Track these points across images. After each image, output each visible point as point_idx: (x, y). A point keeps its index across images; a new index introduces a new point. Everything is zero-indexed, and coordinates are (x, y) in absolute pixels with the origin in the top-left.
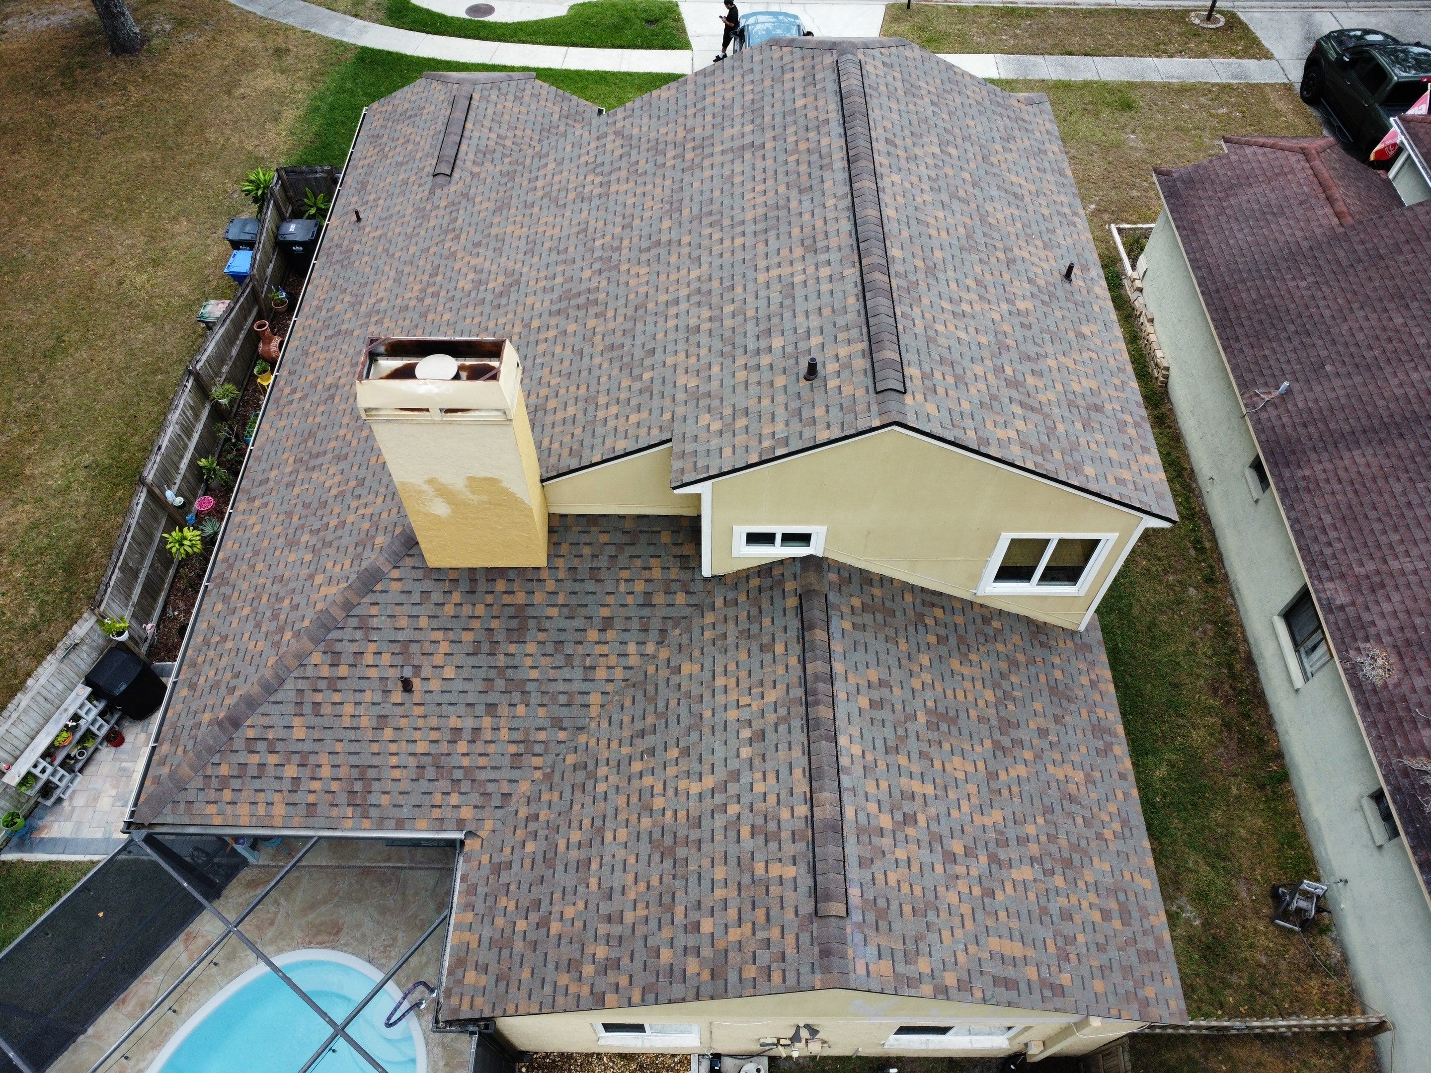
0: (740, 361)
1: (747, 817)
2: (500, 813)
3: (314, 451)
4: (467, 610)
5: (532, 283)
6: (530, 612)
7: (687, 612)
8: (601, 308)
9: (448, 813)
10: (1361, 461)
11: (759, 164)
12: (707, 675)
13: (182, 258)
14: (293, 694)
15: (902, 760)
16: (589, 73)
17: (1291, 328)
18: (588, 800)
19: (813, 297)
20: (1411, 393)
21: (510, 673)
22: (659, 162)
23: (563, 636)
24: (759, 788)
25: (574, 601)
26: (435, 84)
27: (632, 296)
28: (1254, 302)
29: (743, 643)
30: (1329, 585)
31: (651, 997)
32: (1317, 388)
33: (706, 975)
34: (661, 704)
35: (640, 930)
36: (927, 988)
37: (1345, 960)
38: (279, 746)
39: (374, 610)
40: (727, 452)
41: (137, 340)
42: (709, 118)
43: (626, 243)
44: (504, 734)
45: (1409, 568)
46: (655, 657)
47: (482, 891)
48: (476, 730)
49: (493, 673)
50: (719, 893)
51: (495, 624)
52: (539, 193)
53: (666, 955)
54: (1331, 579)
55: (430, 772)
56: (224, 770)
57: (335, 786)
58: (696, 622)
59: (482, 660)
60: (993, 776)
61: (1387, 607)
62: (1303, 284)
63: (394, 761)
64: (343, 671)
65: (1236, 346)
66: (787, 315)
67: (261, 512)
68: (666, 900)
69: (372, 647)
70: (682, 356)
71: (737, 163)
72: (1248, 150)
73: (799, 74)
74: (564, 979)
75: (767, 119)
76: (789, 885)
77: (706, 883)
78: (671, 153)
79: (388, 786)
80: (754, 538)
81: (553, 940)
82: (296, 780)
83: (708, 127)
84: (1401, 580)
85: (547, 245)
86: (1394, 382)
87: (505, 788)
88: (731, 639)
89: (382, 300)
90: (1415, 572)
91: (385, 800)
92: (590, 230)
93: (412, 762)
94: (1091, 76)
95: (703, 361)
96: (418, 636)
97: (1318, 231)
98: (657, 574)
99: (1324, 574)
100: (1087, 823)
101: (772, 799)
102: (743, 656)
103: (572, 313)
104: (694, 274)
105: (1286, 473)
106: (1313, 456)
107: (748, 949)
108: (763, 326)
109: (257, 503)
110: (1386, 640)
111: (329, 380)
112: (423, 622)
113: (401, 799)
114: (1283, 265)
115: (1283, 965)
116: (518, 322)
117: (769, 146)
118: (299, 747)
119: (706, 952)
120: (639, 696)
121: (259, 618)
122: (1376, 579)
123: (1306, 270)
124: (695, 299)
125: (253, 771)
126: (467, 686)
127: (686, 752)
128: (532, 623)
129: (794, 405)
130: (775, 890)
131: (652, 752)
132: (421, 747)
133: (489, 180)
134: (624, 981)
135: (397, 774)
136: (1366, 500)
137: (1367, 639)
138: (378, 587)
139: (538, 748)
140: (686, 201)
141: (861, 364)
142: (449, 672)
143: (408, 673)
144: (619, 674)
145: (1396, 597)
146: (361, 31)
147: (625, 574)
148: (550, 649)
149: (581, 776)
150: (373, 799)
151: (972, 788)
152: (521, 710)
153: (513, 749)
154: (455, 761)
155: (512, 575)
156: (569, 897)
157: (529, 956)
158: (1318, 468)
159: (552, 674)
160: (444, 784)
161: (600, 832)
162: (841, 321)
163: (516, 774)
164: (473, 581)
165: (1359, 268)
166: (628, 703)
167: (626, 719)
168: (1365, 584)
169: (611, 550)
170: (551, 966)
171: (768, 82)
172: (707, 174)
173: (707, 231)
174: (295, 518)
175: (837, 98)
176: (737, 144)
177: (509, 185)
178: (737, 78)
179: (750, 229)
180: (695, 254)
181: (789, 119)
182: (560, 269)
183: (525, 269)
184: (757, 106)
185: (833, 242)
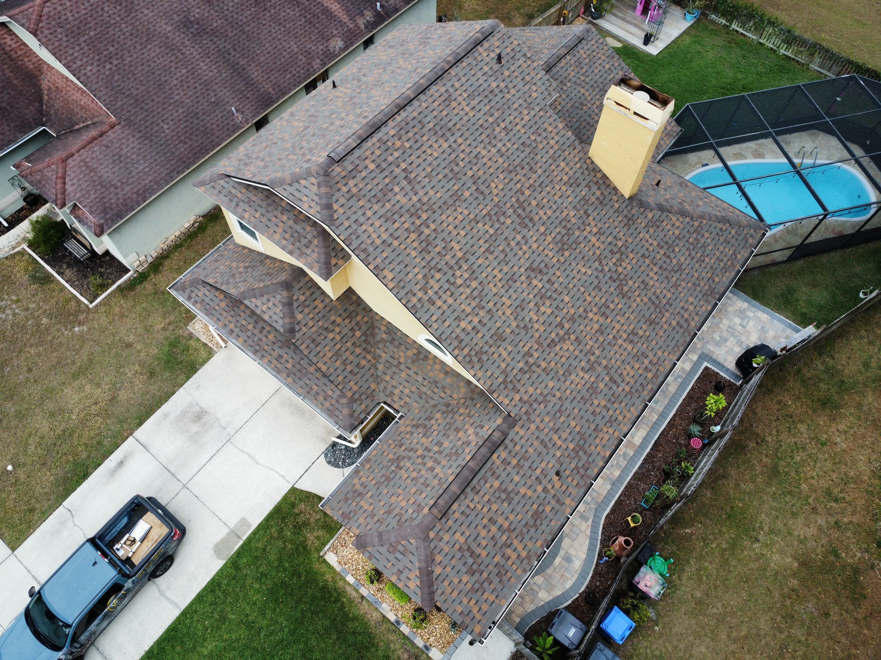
10: (256, 73)
17: (195, 122)
28: (185, 143)
61: (314, 48)
76: (584, 50)
86: (211, 74)
90: (296, 43)
95: (515, 114)
97: (127, 132)
101: (572, 68)
108: (491, 96)
122: (305, 54)
129: (511, 61)
130: (588, 53)
131: (590, 115)
137: (329, 50)
165: (146, 107)
168: (308, 56)
172: (431, 193)
173: (462, 164)
174: (674, 279)
175: (364, 144)
176: (408, 188)
177: (486, 348)
178: (364, 227)
179: (452, 139)
180: (474, 161)
181: (384, 165)
182: (513, 244)
183: (523, 270)
184: (380, 195)
185: (443, 90)
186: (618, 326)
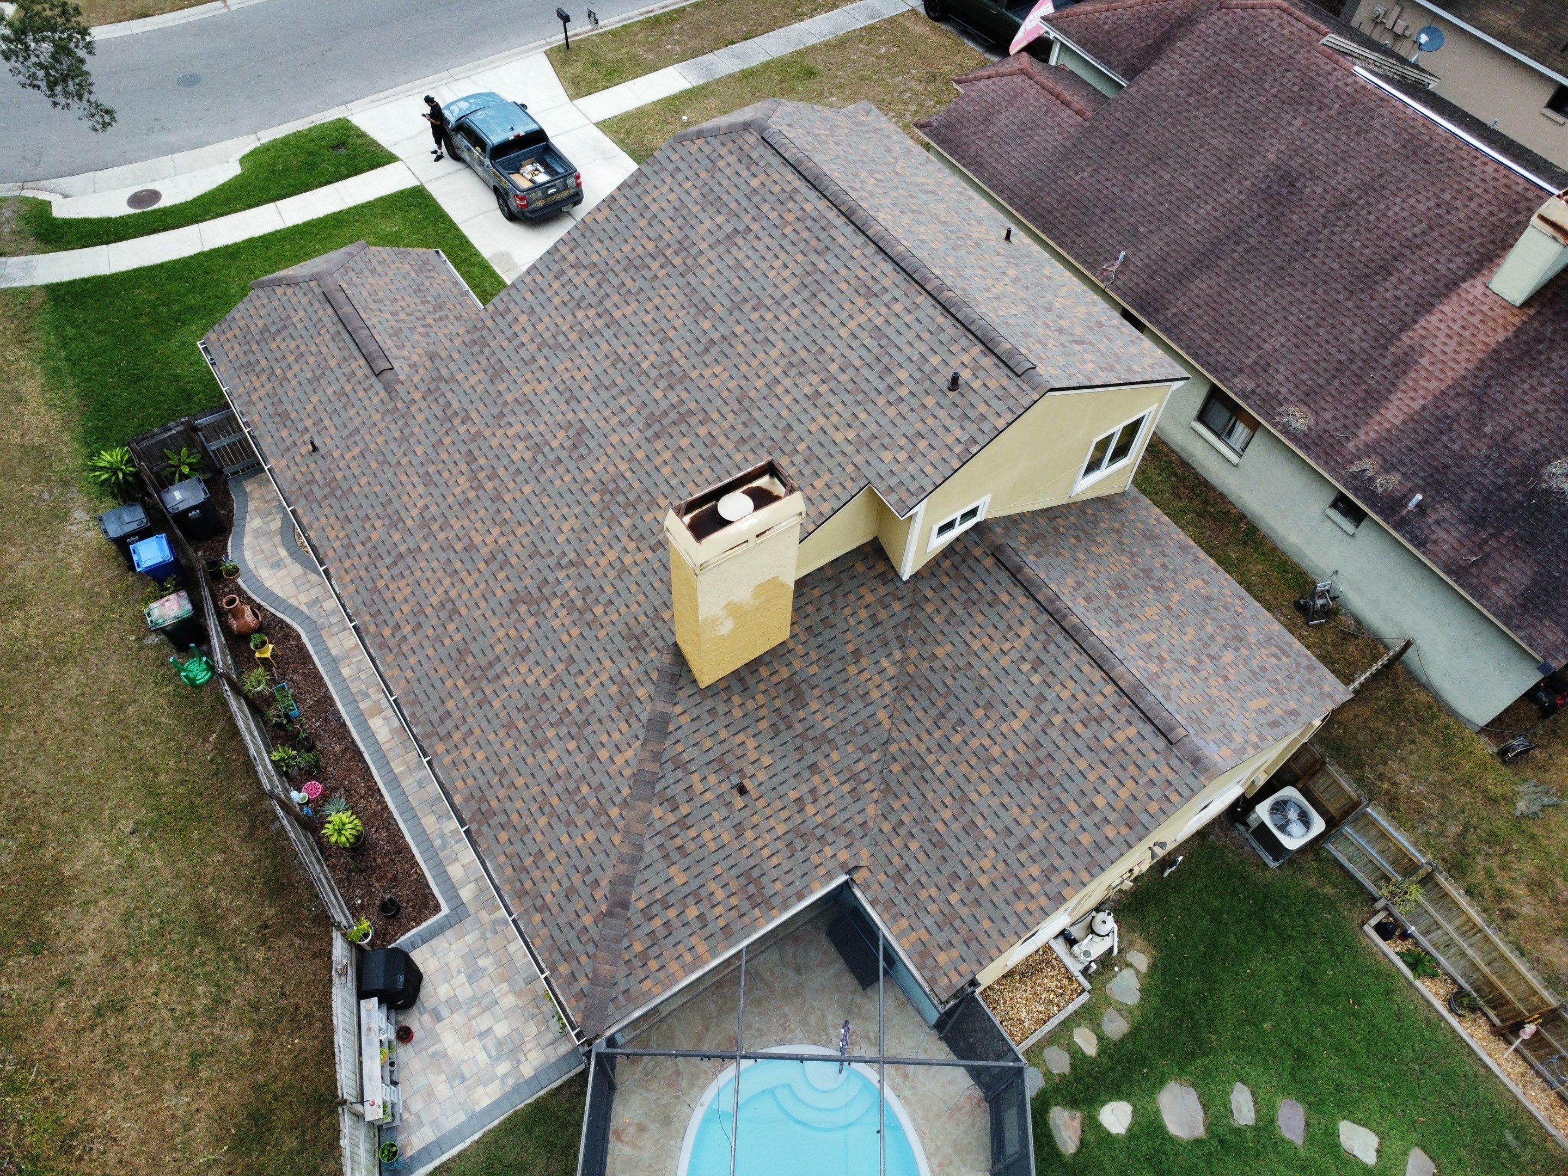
0: (881, 401)
1: (1072, 719)
2: (867, 839)
3: (483, 663)
4: (751, 705)
5: (602, 424)
6: (797, 679)
7: (907, 613)
8: (701, 416)
9: (831, 865)
10: (1204, 286)
11: (759, 245)
12: (961, 647)
13: (44, 585)
14: (656, 852)
15: (1127, 625)
16: (320, 220)
17: (1098, 211)
18: (936, 786)
19: (903, 329)
20: (1207, 224)
21: (811, 734)
22: (648, 275)
23: (831, 684)
24: (1065, 695)
25: (823, 652)
26: (279, 291)
27: (725, 394)
28: (1059, 202)
29: (973, 610)
30: (1236, 381)
31: (1096, 870)
32: (1144, 247)
33: (1124, 830)
34: (940, 687)
35: (1052, 837)
36: (1250, 751)
37: (1359, 622)
38: (671, 899)
39: (679, 748)
40: (929, 469)
41: (69, 688)
42: (668, 223)
43: (676, 354)
44: (835, 781)
45: (1277, 345)
46: (906, 659)
47: (898, 899)
48: (813, 791)
49: (798, 742)
50: (1092, 776)
51: (777, 703)
52: (533, 347)
53: (1085, 839)
54: (1235, 376)
55: (799, 844)
56: (638, 947)
57: (733, 901)
58: (921, 616)
59: (785, 736)
60: (1169, 608)
61: (1280, 377)
62: (1085, 175)
63: (766, 852)
64: (684, 809)
65: (1067, 240)
66: (893, 351)
67: (471, 740)
68: (1055, 806)
69: (696, 777)
70: (821, 420)
71: (734, 251)
72: (981, 84)
73: (732, 159)
74: (1020, 907)
75: (733, 205)
76: (1137, 739)
77: (1078, 777)
78: (655, 265)
79: (775, 874)
80: (943, 530)
81: (989, 889)
82: (701, 916)
83: (675, 231)
84: (1278, 355)
85: (587, 387)
86: (1191, 222)
87: (859, 819)
88: (960, 612)
89: (427, 507)
90: (1283, 346)
91: (778, 886)
92: (626, 358)
93: (780, 845)
94: (763, 58)
95: (847, 415)
96: (725, 747)
97: (1072, 130)
98: (870, 598)
99: (1228, 374)
100: (1227, 609)
101: (1081, 696)
102: (980, 618)
103: (674, 431)
104: (774, 353)
105: (1161, 317)
106: (1171, 297)
107: (1141, 794)
108: (878, 368)
109: (457, 736)
110: (1292, 398)
111: (434, 600)
112: (723, 734)
113: (790, 878)
114: (1062, 165)
115: (1330, 648)
116: (618, 461)
117: (755, 227)
118: (687, 889)
119: (1113, 816)
120: (916, 692)
121: (564, 817)
122: (1262, 362)
123: (1082, 164)
124: (793, 372)
125: (662, 932)
126: (786, 762)
127: (989, 705)
128: (804, 687)
129: (957, 413)
130: (1130, 749)
131: (961, 722)
132: (781, 829)
133: (456, 356)
134: (1068, 875)
135: (774, 861)
136: (1223, 311)
137: (1281, 405)
138: (671, 727)
139: (864, 776)
140: (710, 299)
141: (988, 362)
142: (766, 760)
143: (735, 780)
144: (887, 687)
145: (1282, 368)
146: (27, 269)
147: (847, 611)
148: (828, 698)
149: (914, 774)
150: (768, 892)
151: (1167, 622)
152: (835, 756)
153: (847, 788)
154: (811, 824)
155: (768, 659)
156: (976, 854)
157: (978, 912)
158: (1179, 304)
159: (841, 715)
160: (814, 846)
161: (965, 797)
162: (944, 338)
163: (860, 804)
164: (741, 680)
165: (1117, 147)
166: (911, 702)
167: (920, 714)
168: (1257, 368)
169: (828, 599)
170: (1002, 905)
171: (704, 175)
172: (711, 269)
173: (755, 316)
174: (521, 725)
175: (790, 169)
176: (720, 235)
177: (487, 351)
178: (669, 180)
179: (797, 300)
180: (760, 338)
181: (756, 199)
182: (623, 401)
183: (582, 416)
184: (711, 197)
185: (886, 282)
186: (469, 582)
